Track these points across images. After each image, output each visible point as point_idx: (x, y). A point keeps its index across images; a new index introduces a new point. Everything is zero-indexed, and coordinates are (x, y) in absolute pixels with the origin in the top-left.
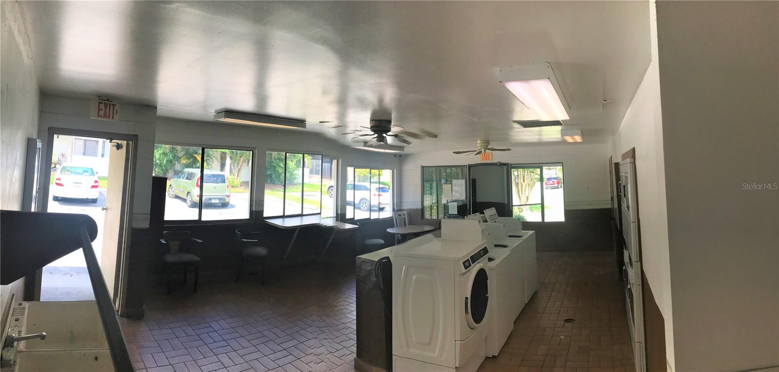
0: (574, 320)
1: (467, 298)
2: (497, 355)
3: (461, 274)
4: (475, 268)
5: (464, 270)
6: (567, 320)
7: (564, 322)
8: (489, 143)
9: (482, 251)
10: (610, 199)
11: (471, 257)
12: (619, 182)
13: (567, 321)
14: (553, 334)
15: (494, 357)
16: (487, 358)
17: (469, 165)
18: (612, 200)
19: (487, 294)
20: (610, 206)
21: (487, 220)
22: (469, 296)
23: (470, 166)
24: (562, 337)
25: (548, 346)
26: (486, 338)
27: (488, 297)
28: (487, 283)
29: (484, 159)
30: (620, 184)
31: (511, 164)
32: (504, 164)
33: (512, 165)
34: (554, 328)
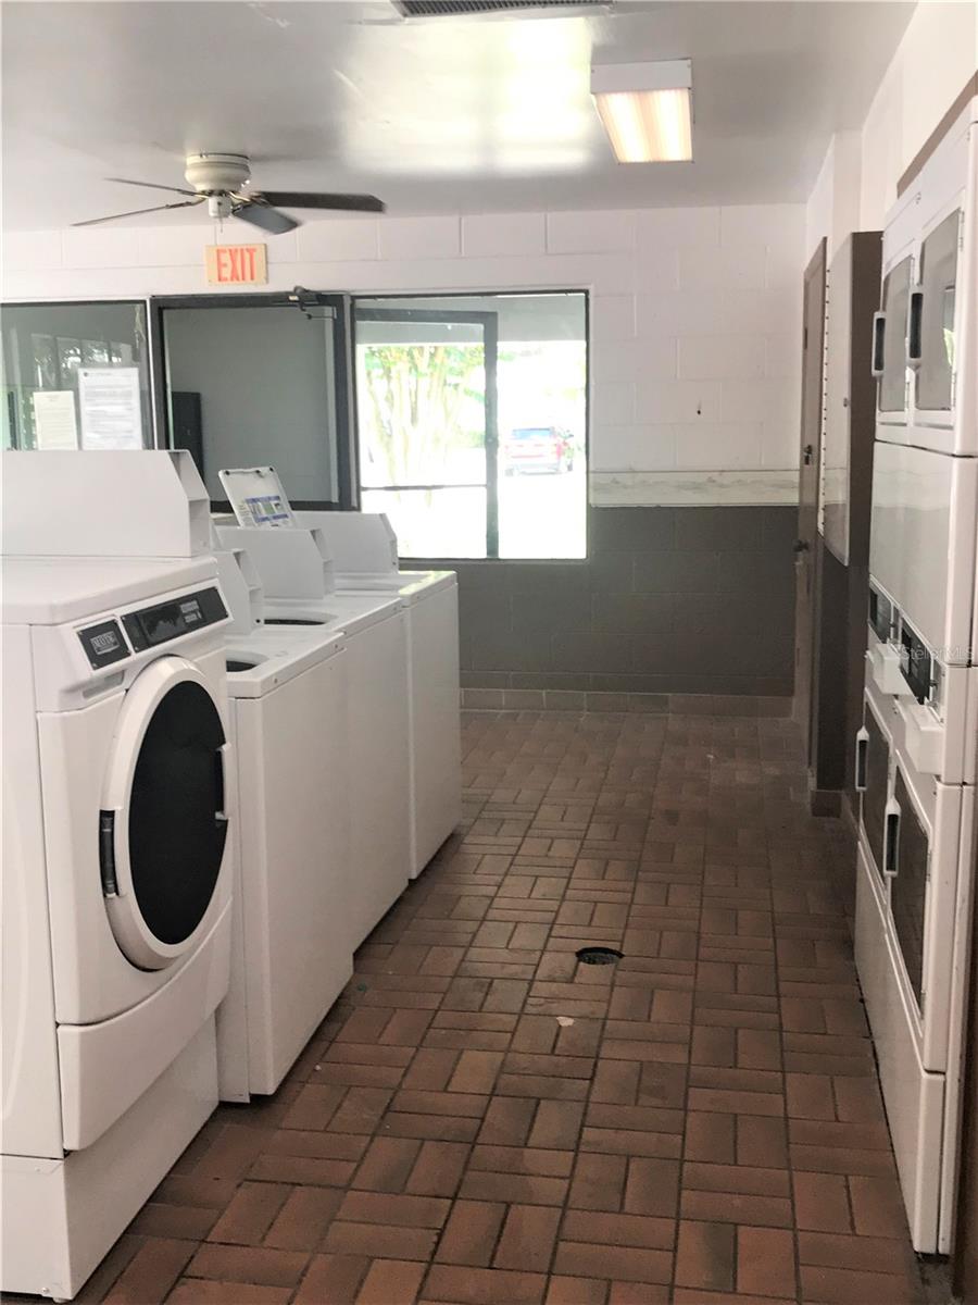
0: (621, 956)
1: (111, 814)
2: (271, 1091)
3: (72, 690)
4: (155, 676)
5: (85, 670)
6: (586, 950)
7: (574, 959)
8: (246, 168)
9: (194, 605)
10: (796, 459)
11: (132, 620)
12: (878, 315)
13: (584, 955)
14: (525, 1002)
15: (258, 1100)
16: (224, 1106)
17: (154, 300)
18: (807, 461)
19: (221, 808)
20: (793, 498)
21: (228, 503)
22: (120, 804)
23: (162, 306)
24: (566, 1022)
25: (499, 1057)
26: (218, 1011)
27: (225, 823)
28: (219, 756)
29: (227, 273)
30: (881, 322)
31: (354, 298)
32: (322, 299)
33: (361, 304)
34: (531, 982)
